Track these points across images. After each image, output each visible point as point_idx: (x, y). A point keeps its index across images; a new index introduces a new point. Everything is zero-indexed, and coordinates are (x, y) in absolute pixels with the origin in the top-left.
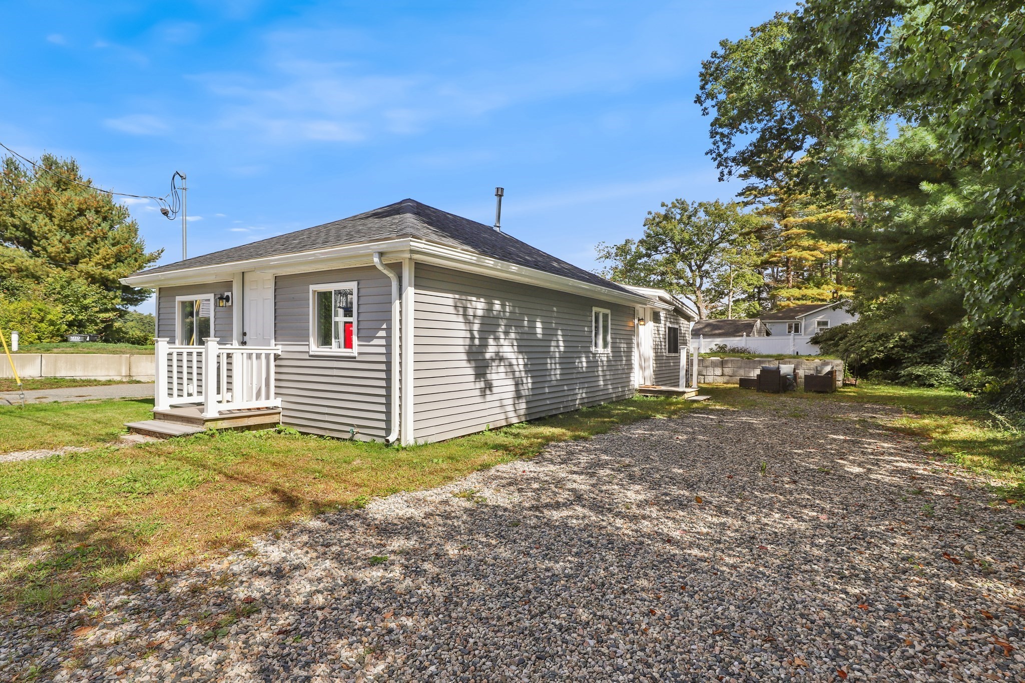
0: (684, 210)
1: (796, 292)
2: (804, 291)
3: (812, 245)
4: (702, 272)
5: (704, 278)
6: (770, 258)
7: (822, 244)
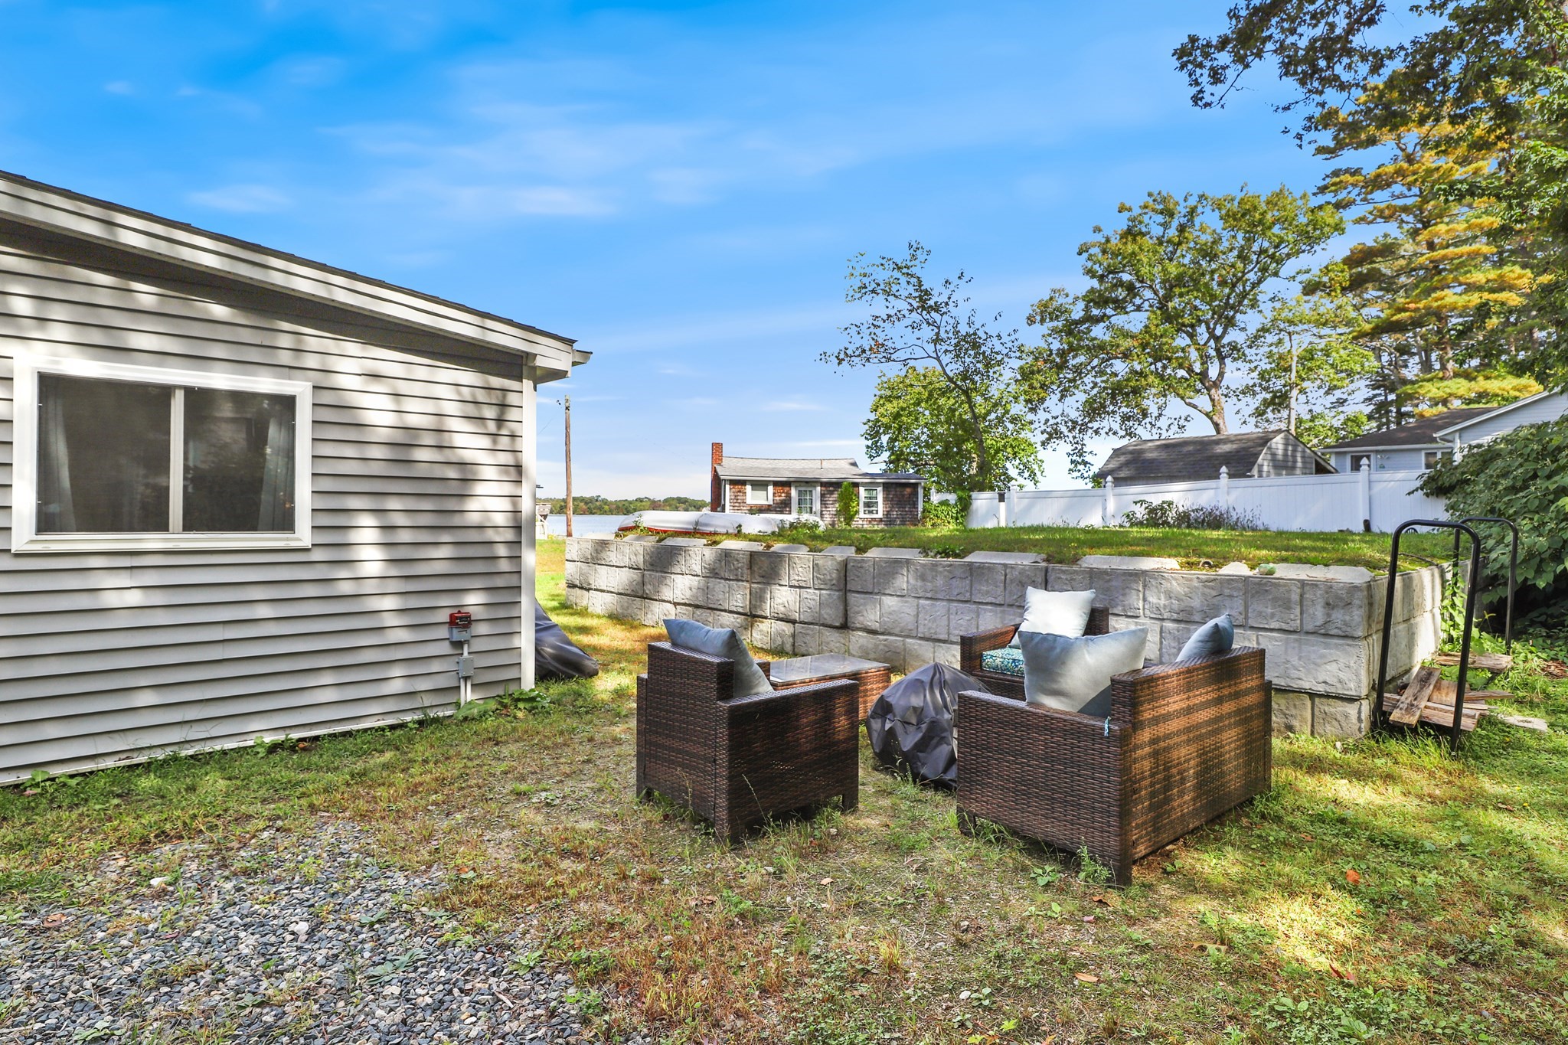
0: (1171, 215)
1: (1461, 387)
2: (1481, 384)
3: (1495, 280)
4: (1223, 347)
5: (1228, 361)
6: (1393, 315)
7: (1520, 277)
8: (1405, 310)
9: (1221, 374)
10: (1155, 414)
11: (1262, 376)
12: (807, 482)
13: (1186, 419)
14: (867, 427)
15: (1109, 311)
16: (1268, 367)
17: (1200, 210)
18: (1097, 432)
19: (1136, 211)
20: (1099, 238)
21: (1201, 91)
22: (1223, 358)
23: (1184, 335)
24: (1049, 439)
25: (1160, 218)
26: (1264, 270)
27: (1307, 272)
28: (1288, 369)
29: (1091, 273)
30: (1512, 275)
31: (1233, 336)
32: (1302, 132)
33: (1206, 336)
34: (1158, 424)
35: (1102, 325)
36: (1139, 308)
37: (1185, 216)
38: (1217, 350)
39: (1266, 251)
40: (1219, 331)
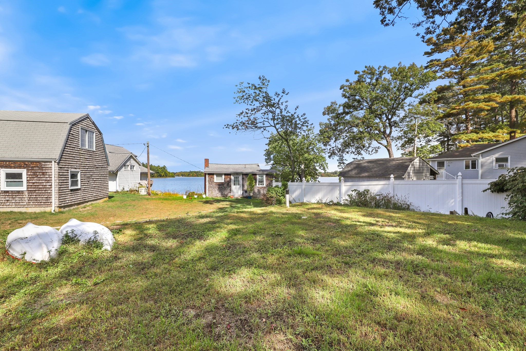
0: (373, 74)
1: (474, 136)
2: (481, 135)
3: (487, 98)
4: (391, 122)
5: (393, 127)
6: (451, 111)
7: (497, 97)
8: (455, 109)
9: (391, 132)
10: (368, 146)
11: (405, 133)
12: (237, 174)
13: (378, 148)
14: (266, 152)
15: (351, 110)
16: (407, 129)
17: (384, 72)
18: (347, 152)
19: (361, 73)
20: (348, 84)
21: (385, 18)
22: (391, 127)
23: (378, 118)
24: (331, 155)
25: (369, 76)
26: (406, 94)
27: (422, 95)
28: (414, 130)
29: (344, 96)
30: (494, 96)
31: (395, 118)
32: (424, 35)
33: (385, 118)
34: (369, 150)
35: (349, 115)
36: (362, 109)
37: (378, 75)
38: (389, 124)
39: (407, 87)
40: (390, 117)
